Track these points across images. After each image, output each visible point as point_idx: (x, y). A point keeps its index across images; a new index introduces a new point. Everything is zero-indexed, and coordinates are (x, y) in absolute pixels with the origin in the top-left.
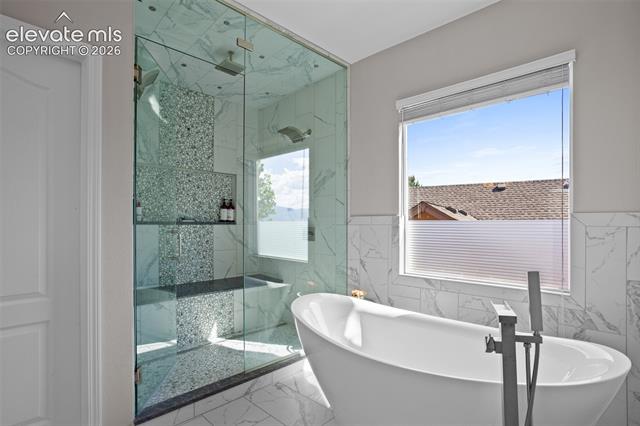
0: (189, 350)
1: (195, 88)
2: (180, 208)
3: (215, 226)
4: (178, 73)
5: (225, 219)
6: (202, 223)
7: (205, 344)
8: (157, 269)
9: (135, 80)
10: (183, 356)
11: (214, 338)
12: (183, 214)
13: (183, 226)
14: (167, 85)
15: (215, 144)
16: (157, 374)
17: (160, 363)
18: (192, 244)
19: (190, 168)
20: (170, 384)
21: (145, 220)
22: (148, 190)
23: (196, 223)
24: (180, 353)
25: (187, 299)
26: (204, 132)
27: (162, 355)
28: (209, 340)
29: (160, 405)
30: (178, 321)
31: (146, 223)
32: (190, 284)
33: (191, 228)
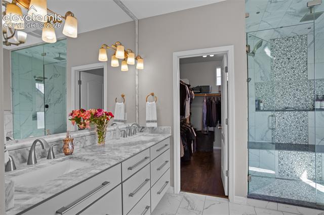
0: (286, 179)
1: (292, 35)
2: (284, 102)
3: (309, 112)
4: (279, 32)
5: (319, 107)
6: (299, 110)
7: (298, 180)
8: (271, 134)
9: (247, 52)
10: (281, 180)
11: (304, 178)
12: (287, 106)
13: (287, 112)
14: (274, 40)
15: (308, 63)
16: (264, 183)
17: (267, 179)
18: (292, 122)
19: (291, 80)
20: (269, 190)
21: (265, 109)
22: (266, 95)
23: (295, 110)
24: (280, 179)
25: (285, 151)
26: (300, 58)
27: (270, 176)
28: (301, 178)
29: (259, 195)
30: (280, 162)
31: (265, 111)
32: (291, 144)
33: (292, 113)
